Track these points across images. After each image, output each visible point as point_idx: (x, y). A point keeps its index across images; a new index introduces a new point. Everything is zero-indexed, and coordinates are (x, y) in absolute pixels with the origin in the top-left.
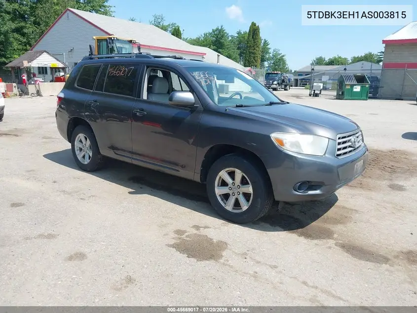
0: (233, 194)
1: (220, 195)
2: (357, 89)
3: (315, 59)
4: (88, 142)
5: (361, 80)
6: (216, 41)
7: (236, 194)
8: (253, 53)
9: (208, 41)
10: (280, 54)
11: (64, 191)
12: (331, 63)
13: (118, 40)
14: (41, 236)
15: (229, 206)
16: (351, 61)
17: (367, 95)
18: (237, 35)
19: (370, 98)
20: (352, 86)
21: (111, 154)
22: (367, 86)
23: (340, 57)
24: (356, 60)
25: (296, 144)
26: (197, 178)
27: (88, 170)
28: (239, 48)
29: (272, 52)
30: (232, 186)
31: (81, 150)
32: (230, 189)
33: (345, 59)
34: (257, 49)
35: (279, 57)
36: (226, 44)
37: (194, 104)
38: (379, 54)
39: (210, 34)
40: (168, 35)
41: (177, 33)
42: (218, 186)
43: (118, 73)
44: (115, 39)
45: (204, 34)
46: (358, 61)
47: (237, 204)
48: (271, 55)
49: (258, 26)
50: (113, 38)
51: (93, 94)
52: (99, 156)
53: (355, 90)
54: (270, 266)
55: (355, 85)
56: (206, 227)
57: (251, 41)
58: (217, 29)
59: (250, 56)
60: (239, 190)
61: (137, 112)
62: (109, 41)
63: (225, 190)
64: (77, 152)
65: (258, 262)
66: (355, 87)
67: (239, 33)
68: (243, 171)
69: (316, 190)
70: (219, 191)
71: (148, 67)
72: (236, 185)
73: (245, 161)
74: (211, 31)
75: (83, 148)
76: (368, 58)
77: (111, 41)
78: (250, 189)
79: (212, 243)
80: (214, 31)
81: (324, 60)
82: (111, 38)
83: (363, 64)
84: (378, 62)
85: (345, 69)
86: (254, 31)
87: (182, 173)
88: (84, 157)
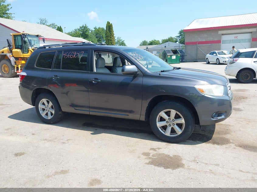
0: (170, 125)
1: (160, 127)
2: (174, 57)
3: (142, 42)
4: (51, 104)
5: (175, 52)
6: (83, 34)
7: (172, 125)
8: (110, 40)
9: (78, 34)
10: (121, 40)
11: (46, 140)
12: (151, 44)
13: (29, 35)
14: (56, 173)
15: (168, 133)
16: (161, 42)
17: (180, 60)
18: (94, 30)
19: (181, 62)
20: (171, 56)
21: (72, 110)
22: (179, 55)
23: (155, 40)
24: (165, 41)
25: (210, 91)
26: (143, 118)
27: (52, 123)
28: (97, 37)
29: (116, 39)
30: (168, 121)
31: (44, 110)
32: (167, 122)
33: (158, 41)
34: (112, 37)
35: (121, 42)
36: (89, 35)
37: (137, 72)
38: (176, 37)
39: (78, 29)
40: (55, 31)
41: (60, 29)
42: (158, 121)
43: (71, 56)
44: (27, 34)
45: (75, 30)
46: (165, 42)
47: (173, 131)
48: (116, 41)
49: (111, 24)
50: (25, 34)
51: (52, 71)
52: (60, 113)
53: (173, 58)
54: (214, 165)
55: (173, 55)
56: (159, 149)
57: (108, 33)
58: (83, 26)
59: (109, 42)
60: (173, 122)
61: (93, 80)
62: (23, 36)
63: (163, 123)
64: (41, 112)
65: (206, 164)
66: (172, 56)
67: (95, 28)
68: (176, 110)
69: (221, 116)
70: (159, 124)
71: (95, 51)
72: (171, 119)
73: (178, 104)
74: (79, 28)
75: (45, 109)
76: (170, 40)
77: (24, 36)
78: (182, 121)
79: (171, 158)
80: (81, 28)
81: (147, 42)
82: (24, 34)
83: (169, 43)
84: (176, 42)
85: (165, 47)
86: (109, 27)
87: (131, 116)
88: (47, 114)
